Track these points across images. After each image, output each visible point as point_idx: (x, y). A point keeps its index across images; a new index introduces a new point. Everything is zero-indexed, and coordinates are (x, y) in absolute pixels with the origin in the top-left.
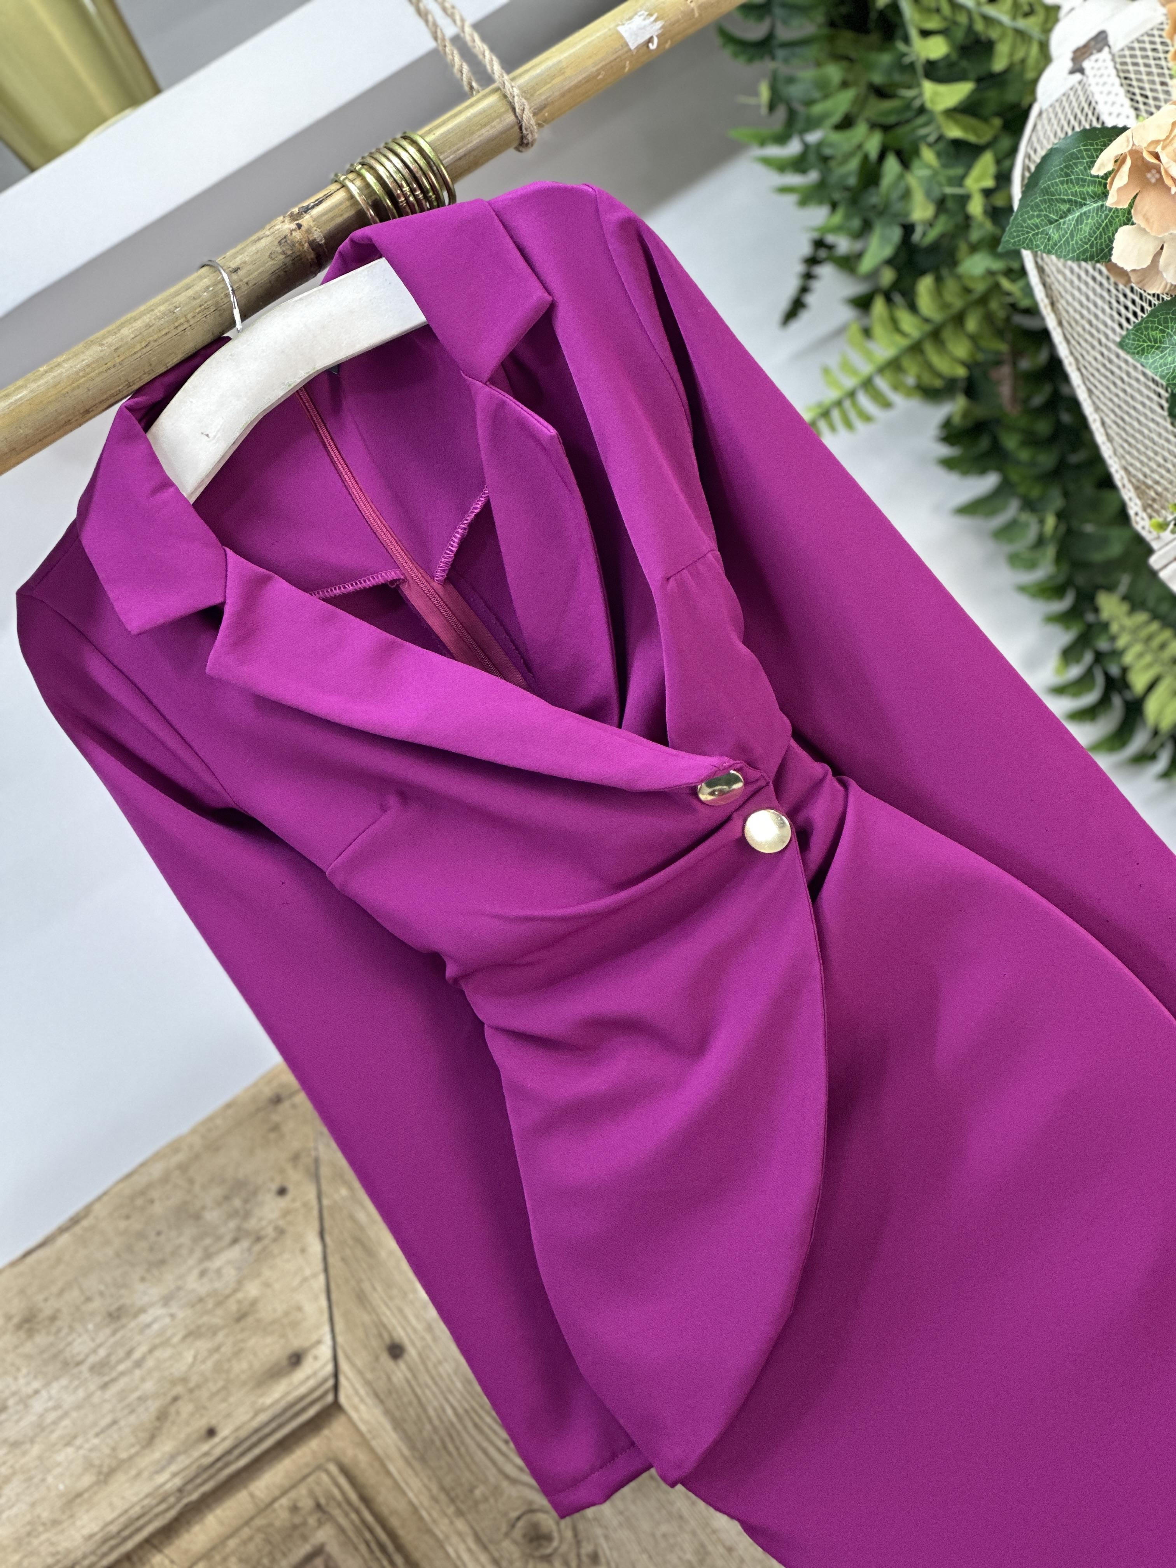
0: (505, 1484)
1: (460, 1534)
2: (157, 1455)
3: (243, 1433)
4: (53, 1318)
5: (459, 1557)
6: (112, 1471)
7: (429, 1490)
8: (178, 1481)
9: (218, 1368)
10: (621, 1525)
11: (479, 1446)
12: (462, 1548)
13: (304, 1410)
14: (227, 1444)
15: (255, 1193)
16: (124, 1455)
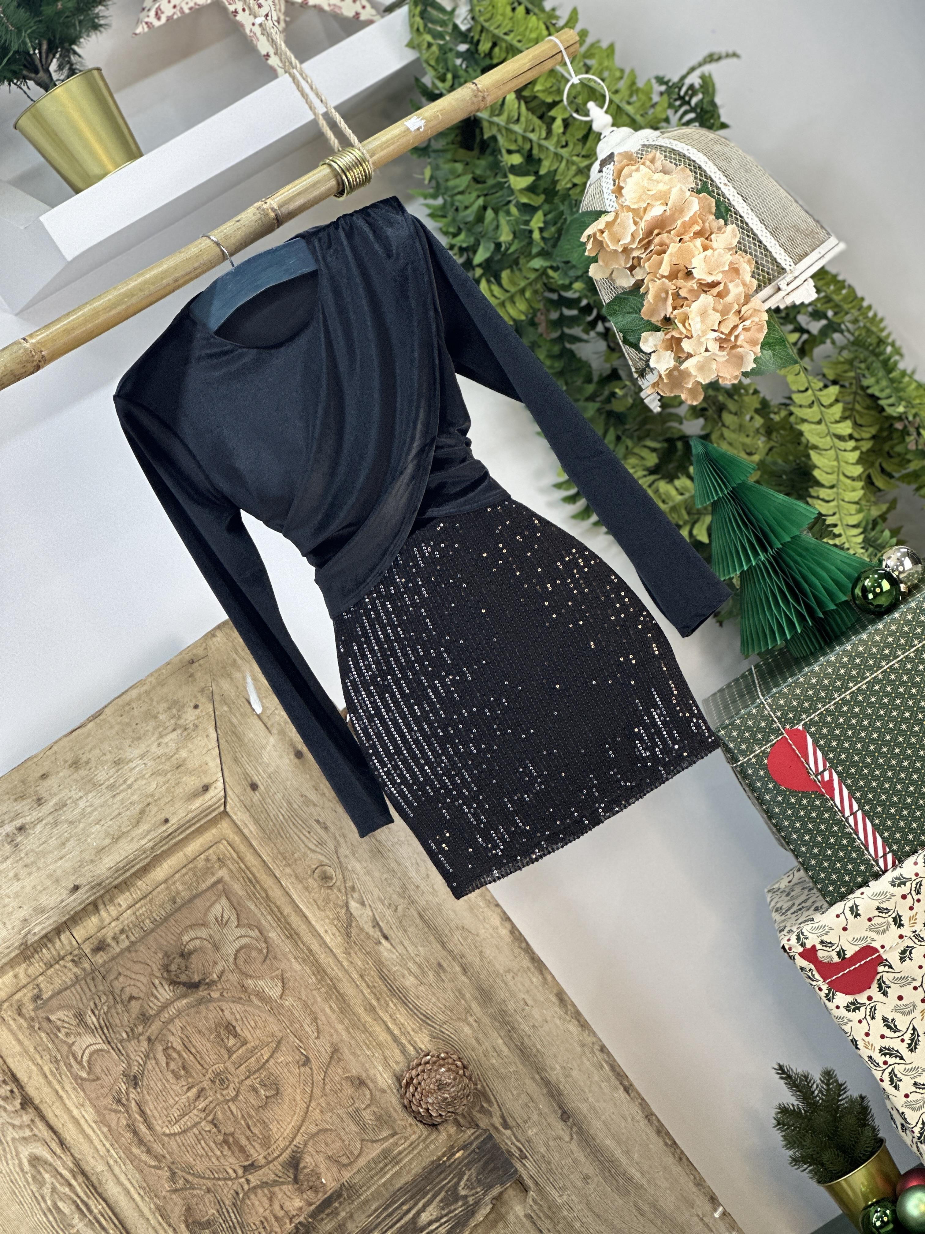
0: (309, 852)
1: (288, 876)
2: (141, 831)
3: (181, 823)
4: (87, 763)
6: (120, 837)
7: (273, 853)
8: (151, 844)
9: (168, 790)
11: (296, 833)
13: (210, 813)
14: (175, 827)
15: (183, 706)
16: (125, 830)
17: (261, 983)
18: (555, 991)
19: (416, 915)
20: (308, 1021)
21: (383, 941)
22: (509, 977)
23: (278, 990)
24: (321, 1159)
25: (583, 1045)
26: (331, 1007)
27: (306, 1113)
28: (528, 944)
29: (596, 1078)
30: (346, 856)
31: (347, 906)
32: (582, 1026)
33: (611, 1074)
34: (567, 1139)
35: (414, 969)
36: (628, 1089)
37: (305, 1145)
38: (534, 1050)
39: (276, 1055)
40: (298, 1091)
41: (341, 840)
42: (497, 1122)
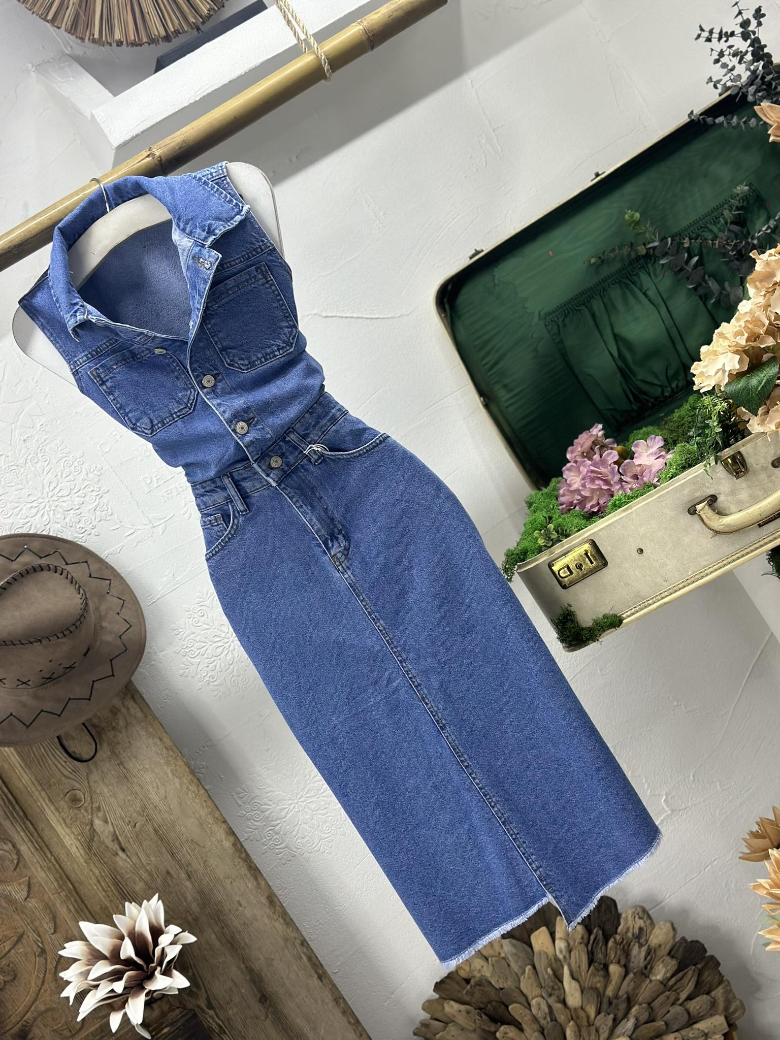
0: (63, 778)
1: (43, 798)
5: (42, 806)
7: (31, 780)
10: (111, 796)
11: (53, 763)
12: (44, 804)
17: (9, 888)
18: (266, 895)
19: (151, 830)
20: (47, 919)
21: (120, 853)
22: (228, 882)
23: (25, 894)
24: (48, 1030)
25: (286, 940)
26: (68, 907)
27: (37, 995)
28: (248, 855)
29: (295, 967)
30: (95, 782)
31: (92, 825)
32: (287, 924)
33: (308, 964)
34: (263, 1018)
35: (145, 875)
36: (322, 975)
37: (35, 1021)
38: (242, 944)
39: (17, 946)
40: (34, 976)
41: (93, 768)
42: (202, 1003)
